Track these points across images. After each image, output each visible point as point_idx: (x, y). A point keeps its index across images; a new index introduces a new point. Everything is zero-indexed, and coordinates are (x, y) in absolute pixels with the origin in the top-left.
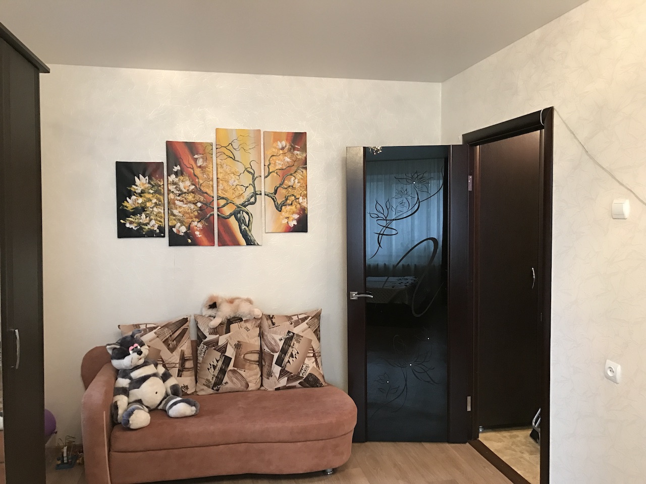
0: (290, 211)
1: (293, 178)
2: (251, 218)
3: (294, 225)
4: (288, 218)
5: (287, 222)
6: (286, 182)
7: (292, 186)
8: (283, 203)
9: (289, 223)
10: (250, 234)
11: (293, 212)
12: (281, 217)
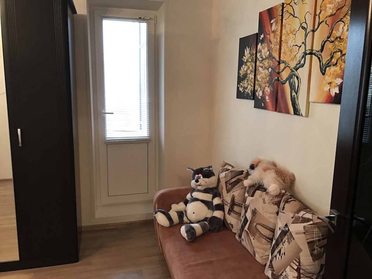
0: (333, 74)
1: (342, 25)
2: (300, 83)
3: (336, 93)
4: (330, 83)
5: (329, 89)
6: (334, 32)
7: (340, 38)
8: (328, 63)
9: (331, 90)
10: (297, 103)
11: (337, 75)
12: (324, 82)
